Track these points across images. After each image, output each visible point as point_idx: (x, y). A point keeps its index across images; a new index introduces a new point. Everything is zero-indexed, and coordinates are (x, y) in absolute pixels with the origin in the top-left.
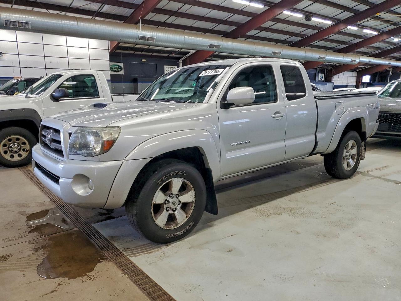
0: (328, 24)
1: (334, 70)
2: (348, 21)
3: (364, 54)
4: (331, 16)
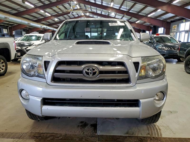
0: (31, 7)
1: (29, 30)
2: (40, 7)
3: (44, 24)
4: (34, 3)
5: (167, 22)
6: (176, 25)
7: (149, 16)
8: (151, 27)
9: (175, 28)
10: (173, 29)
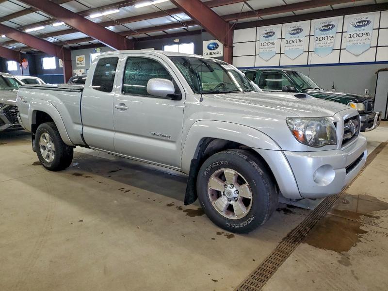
5: (65, 48)
6: (83, 56)
7: (28, 31)
8: (21, 54)
9: (83, 62)
10: (77, 62)
